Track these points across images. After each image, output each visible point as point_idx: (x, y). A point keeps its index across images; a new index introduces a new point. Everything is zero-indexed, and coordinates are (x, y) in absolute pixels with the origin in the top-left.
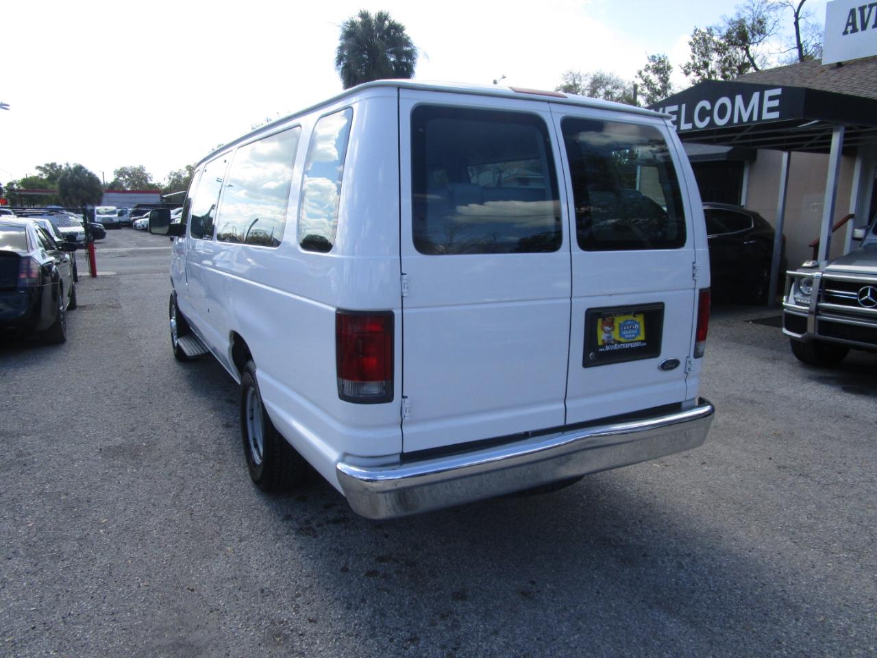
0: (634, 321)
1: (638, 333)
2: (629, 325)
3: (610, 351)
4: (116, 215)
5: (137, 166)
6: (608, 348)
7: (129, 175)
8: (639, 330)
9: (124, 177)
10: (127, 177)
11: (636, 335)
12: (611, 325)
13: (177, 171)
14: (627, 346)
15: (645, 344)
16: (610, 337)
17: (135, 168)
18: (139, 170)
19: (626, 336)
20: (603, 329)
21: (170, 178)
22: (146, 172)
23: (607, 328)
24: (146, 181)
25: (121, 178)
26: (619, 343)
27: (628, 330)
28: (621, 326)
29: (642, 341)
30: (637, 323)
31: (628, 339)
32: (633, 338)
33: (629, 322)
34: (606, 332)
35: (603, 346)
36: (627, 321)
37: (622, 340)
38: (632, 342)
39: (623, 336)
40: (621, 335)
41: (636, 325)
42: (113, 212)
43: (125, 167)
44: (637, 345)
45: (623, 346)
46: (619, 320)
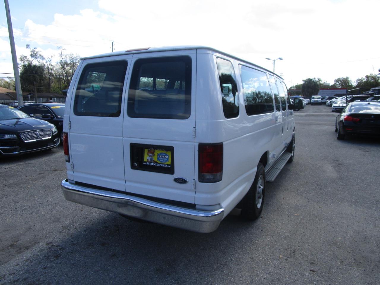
0: (166, 154)
1: (168, 160)
2: (163, 155)
3: (149, 165)
4: (320, 99)
5: (345, 77)
6: (148, 164)
7: (341, 81)
8: (168, 159)
9: (339, 82)
10: (340, 82)
11: (166, 161)
12: (153, 153)
13: (360, 78)
14: (159, 165)
15: (170, 167)
16: (152, 159)
17: (344, 78)
18: (346, 79)
19: (161, 161)
20: (148, 154)
21: (357, 82)
22: (349, 80)
23: (150, 154)
24: (349, 83)
25: (337, 83)
26: (157, 163)
27: (162, 158)
28: (158, 155)
29: (168, 165)
30: (167, 155)
31: (161, 162)
32: (164, 162)
33: (163, 154)
34: (149, 156)
35: (146, 162)
36: (162, 153)
37: (158, 161)
38: (162, 164)
39: (159, 160)
40: (158, 159)
41: (167, 156)
42: (319, 98)
43: (339, 78)
44: (165, 166)
45: (157, 165)
46: (157, 152)
